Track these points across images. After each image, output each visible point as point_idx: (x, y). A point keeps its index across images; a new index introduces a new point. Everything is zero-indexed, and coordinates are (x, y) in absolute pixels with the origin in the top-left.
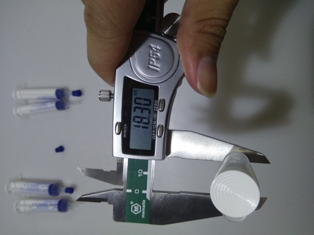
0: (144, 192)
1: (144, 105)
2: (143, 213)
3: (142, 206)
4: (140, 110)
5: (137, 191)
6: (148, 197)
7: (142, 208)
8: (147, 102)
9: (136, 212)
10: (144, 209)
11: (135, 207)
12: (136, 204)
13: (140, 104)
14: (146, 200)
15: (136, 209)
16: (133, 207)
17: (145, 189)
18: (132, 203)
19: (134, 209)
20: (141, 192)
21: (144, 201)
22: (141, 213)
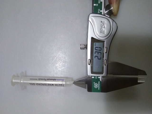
1: (99, 50)
2: (99, 87)
3: (98, 84)
4: (97, 53)
5: (96, 77)
6: (101, 80)
7: (98, 85)
8: (100, 49)
9: (96, 87)
11: (96, 85)
12: (96, 83)
13: (97, 50)
14: (100, 81)
16: (95, 85)
18: (94, 83)
19: (95, 86)
21: (99, 82)
22: (98, 88)
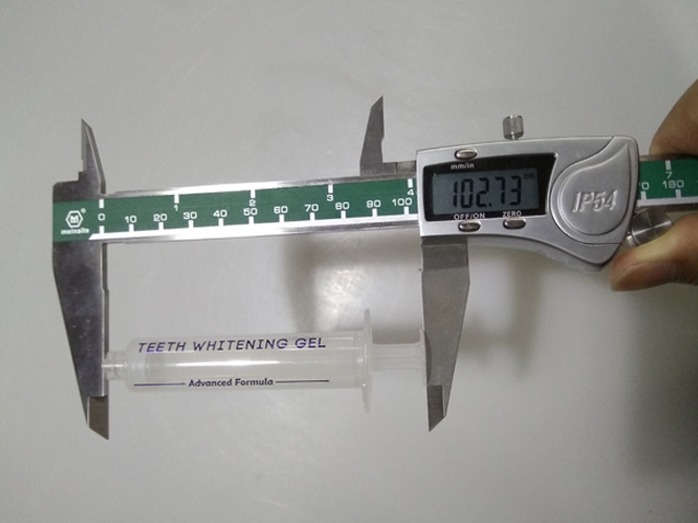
0: (102, 228)
2: (69, 232)
3: (79, 228)
5: (101, 217)
6: (94, 237)
7: (77, 228)
9: (69, 220)
10: (75, 231)
11: (77, 217)
12: (82, 218)
14: (90, 235)
15: (74, 219)
16: (77, 214)
17: (106, 231)
18: (83, 210)
19: (74, 215)
20: (102, 223)
21: (87, 231)
22: (68, 228)
